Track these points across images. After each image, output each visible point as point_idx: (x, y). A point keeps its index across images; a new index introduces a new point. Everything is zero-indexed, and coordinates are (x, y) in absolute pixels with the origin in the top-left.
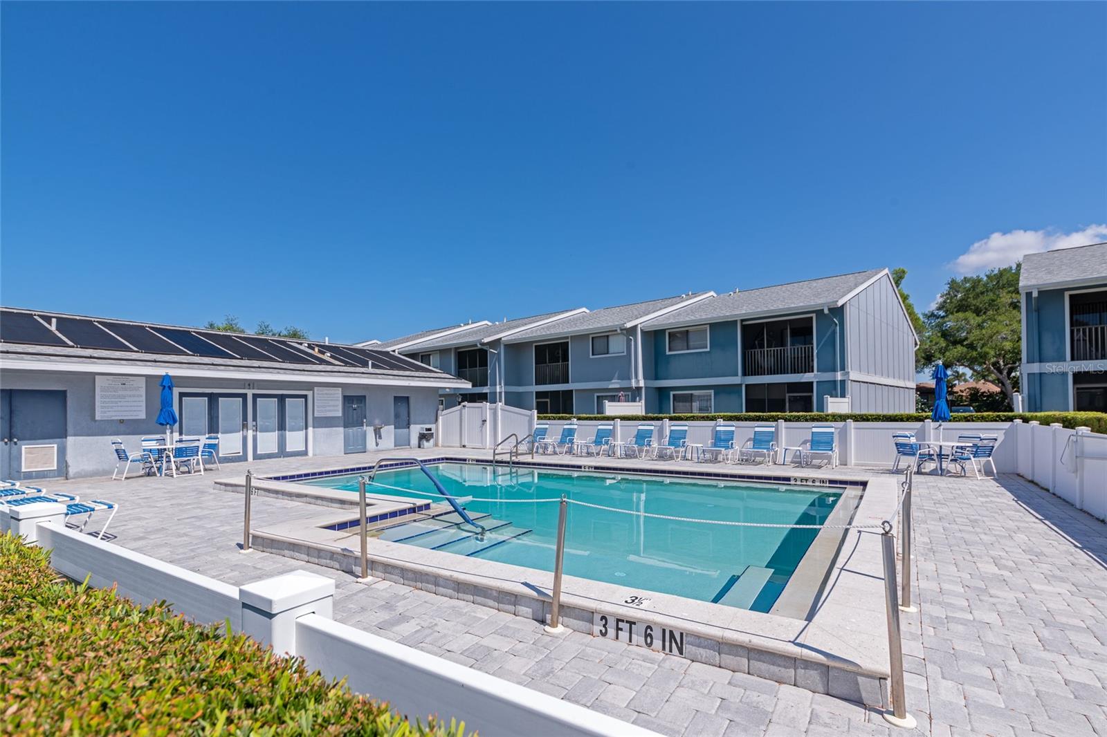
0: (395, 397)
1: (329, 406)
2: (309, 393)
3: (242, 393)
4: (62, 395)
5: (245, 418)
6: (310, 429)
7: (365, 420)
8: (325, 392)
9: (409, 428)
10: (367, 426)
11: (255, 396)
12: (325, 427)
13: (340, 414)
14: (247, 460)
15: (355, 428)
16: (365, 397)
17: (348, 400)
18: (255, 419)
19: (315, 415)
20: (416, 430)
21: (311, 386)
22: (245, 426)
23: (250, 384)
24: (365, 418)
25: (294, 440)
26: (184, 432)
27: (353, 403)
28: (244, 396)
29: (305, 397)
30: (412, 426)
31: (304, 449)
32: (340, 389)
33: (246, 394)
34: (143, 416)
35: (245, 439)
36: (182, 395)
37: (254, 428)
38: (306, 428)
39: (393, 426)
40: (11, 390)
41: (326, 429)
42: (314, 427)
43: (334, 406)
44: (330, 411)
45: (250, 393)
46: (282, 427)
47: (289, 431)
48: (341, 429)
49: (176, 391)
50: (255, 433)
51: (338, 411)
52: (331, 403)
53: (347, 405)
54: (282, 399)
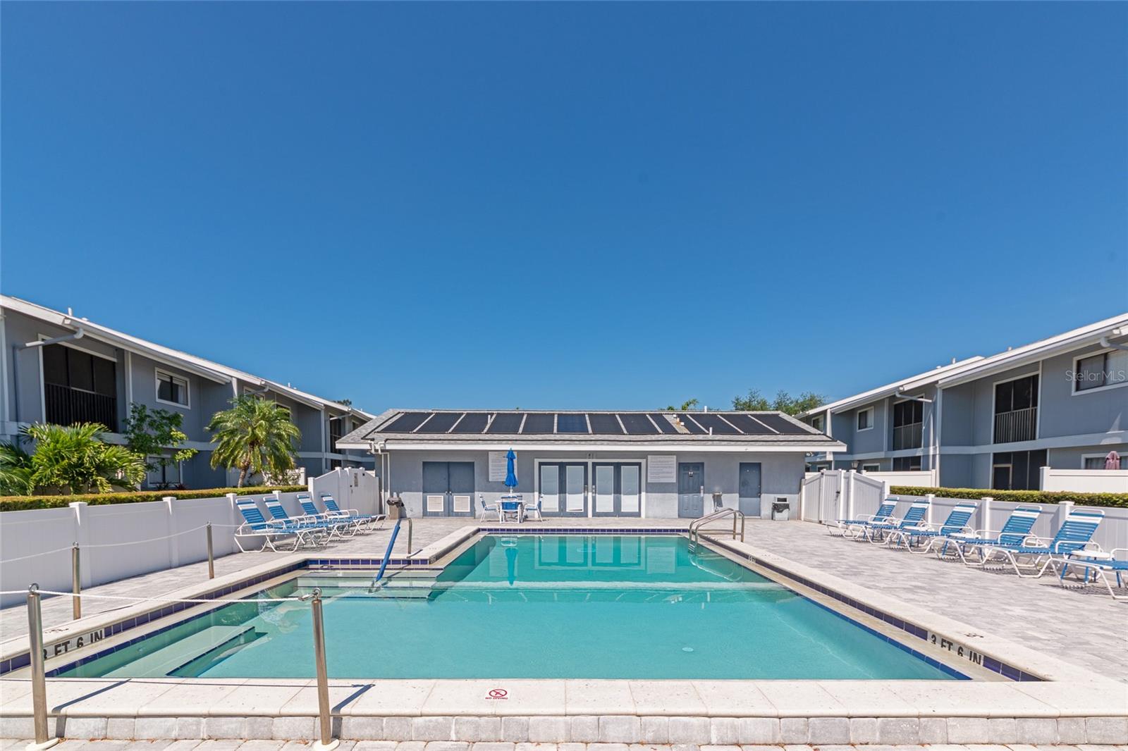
0: (741, 464)
1: (664, 472)
2: (643, 461)
3: (581, 460)
4: (471, 465)
5: (586, 483)
6: (643, 494)
7: (702, 487)
8: (658, 460)
9: (760, 497)
10: (704, 493)
11: (594, 465)
12: (658, 492)
13: (674, 480)
14: (587, 516)
15: (691, 495)
16: (702, 464)
17: (682, 467)
18: (594, 483)
19: (649, 481)
20: (767, 500)
21: (644, 455)
22: (586, 489)
23: (590, 454)
24: (703, 484)
25: (629, 502)
26: (542, 491)
27: (689, 470)
28: (585, 464)
29: (639, 464)
30: (763, 495)
31: (638, 511)
32: (675, 457)
33: (587, 463)
35: (586, 499)
36: (541, 464)
37: (594, 491)
38: (640, 493)
39: (737, 495)
40: (449, 463)
41: (660, 494)
42: (647, 492)
43: (668, 473)
44: (662, 477)
45: (590, 461)
46: (617, 490)
47: (624, 494)
48: (676, 495)
49: (537, 461)
50: (594, 495)
51: (672, 477)
52: (665, 470)
53: (682, 472)
54: (618, 466)
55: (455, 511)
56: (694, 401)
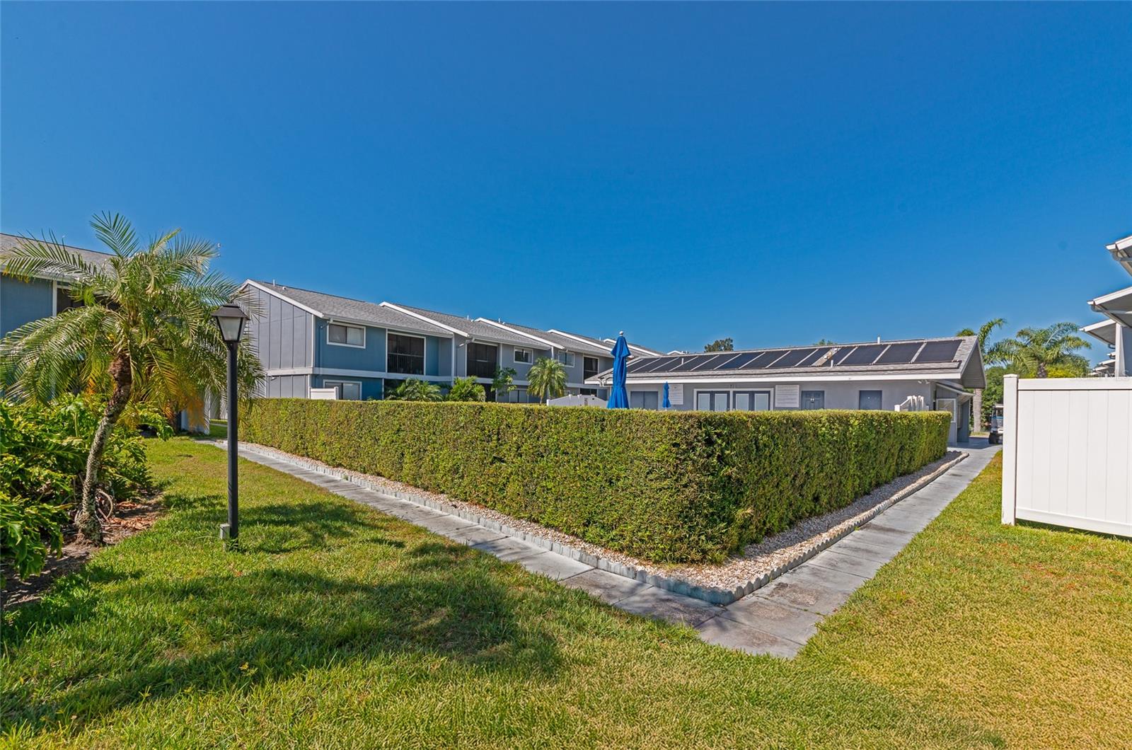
0: (860, 391)
1: (789, 399)
2: (772, 390)
3: (725, 389)
4: (656, 393)
5: (728, 406)
8: (785, 388)
11: (735, 393)
13: (797, 405)
16: (823, 392)
17: (805, 394)
18: (733, 406)
19: (775, 406)
21: (773, 385)
23: (731, 385)
27: (810, 397)
28: (728, 393)
29: (769, 392)
32: (798, 386)
33: (729, 391)
34: (682, 404)
36: (698, 392)
40: (645, 391)
43: (792, 399)
44: (788, 403)
45: (731, 390)
49: (695, 390)
51: (796, 403)
52: (789, 397)
53: (804, 398)
54: (752, 394)
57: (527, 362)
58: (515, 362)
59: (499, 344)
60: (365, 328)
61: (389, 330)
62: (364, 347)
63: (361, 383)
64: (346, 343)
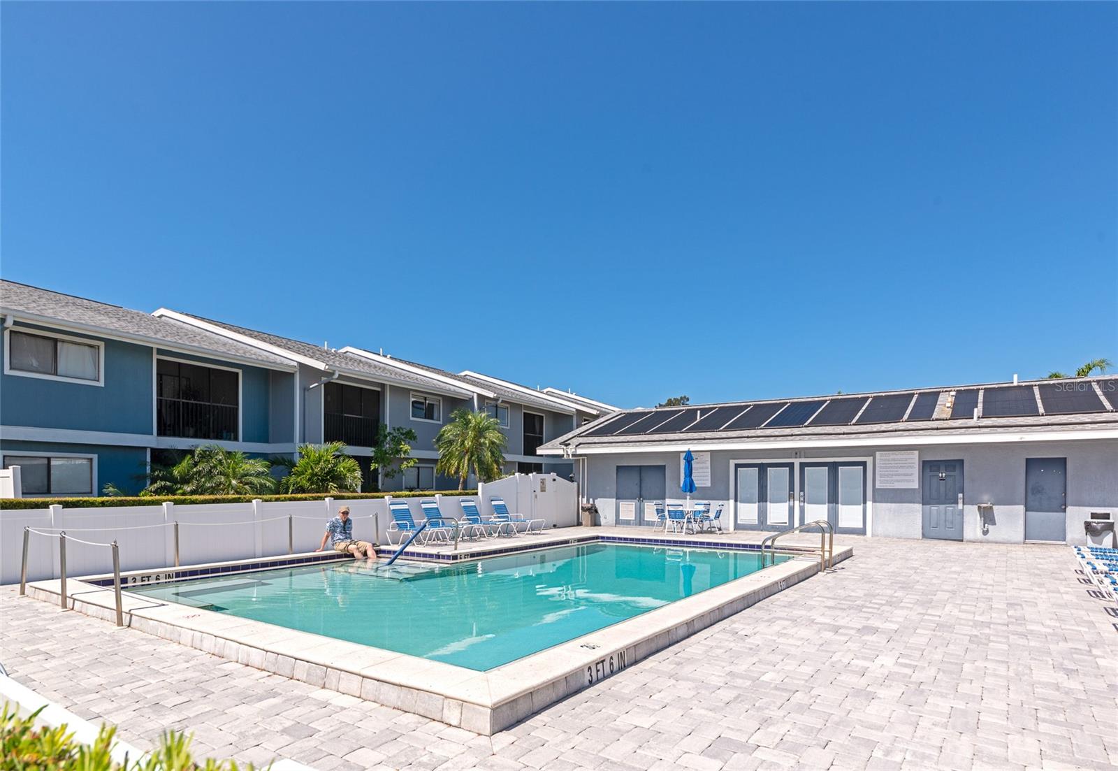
0: (1027, 459)
1: (899, 475)
2: (869, 460)
3: (784, 460)
4: (662, 468)
5: (792, 488)
6: (869, 504)
7: (960, 495)
8: (892, 457)
9: (1064, 511)
10: (963, 504)
11: (803, 465)
12: (891, 502)
13: (915, 485)
14: (793, 532)
15: (942, 507)
16: (961, 462)
17: (928, 467)
18: (802, 489)
19: (877, 487)
20: (1077, 517)
21: (871, 451)
22: (791, 497)
23: (797, 452)
24: (963, 493)
25: (849, 515)
26: (739, 499)
27: (939, 471)
28: (791, 466)
29: (864, 464)
30: (1069, 509)
31: (862, 527)
32: (916, 453)
33: (793, 463)
34: (709, 484)
35: (791, 510)
36: (737, 466)
37: (802, 499)
38: (865, 502)
39: (1021, 508)
40: (640, 466)
41: (893, 505)
42: (874, 501)
43: (907, 475)
44: (898, 481)
45: (797, 462)
46: (833, 499)
47: (842, 504)
48: (919, 507)
49: (732, 463)
50: (802, 504)
51: (913, 481)
52: (901, 471)
53: (928, 473)
54: (833, 467)
55: (646, 519)
56: (1103, 362)
57: (432, 419)
58: (412, 419)
59: (383, 386)
60: (102, 344)
61: (160, 351)
62: (102, 384)
63: (95, 457)
64: (56, 374)
